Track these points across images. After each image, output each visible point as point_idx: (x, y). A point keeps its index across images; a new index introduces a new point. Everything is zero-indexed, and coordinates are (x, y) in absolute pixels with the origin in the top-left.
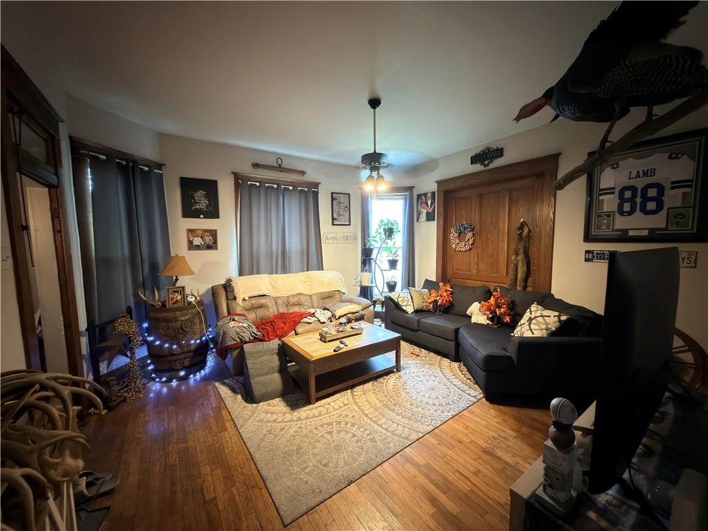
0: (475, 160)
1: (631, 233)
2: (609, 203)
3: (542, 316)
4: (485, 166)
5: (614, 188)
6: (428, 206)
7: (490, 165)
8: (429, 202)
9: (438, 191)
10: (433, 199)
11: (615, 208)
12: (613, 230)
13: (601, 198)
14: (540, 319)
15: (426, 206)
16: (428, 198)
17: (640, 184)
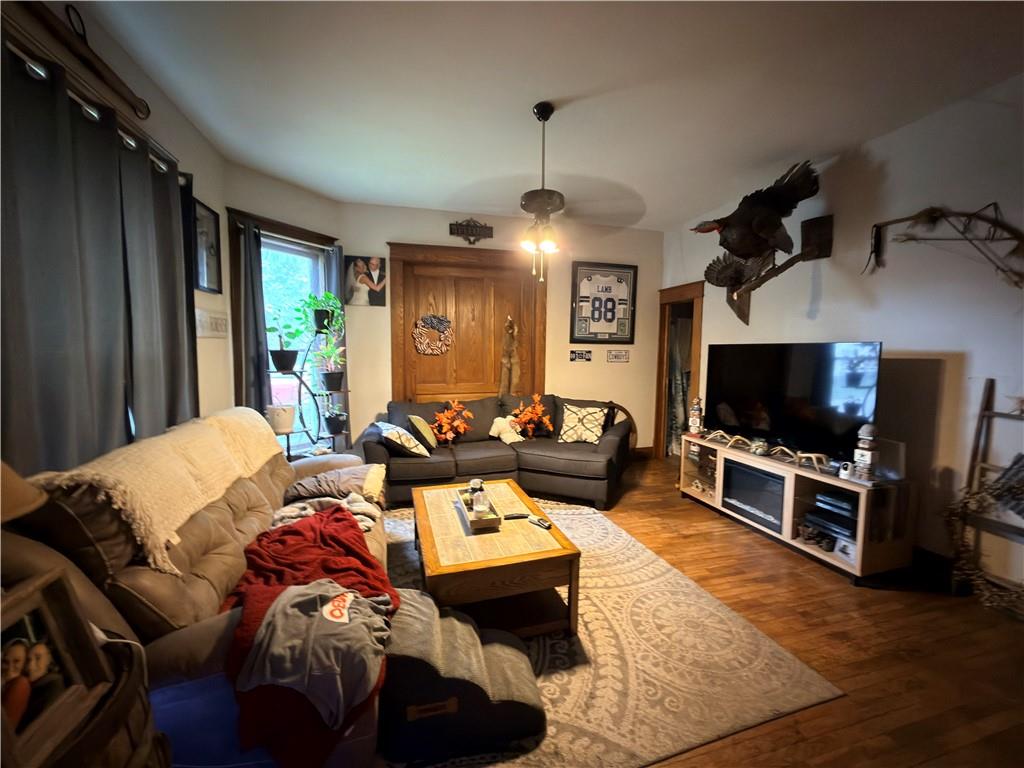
0: (456, 229)
1: (599, 337)
2: (586, 309)
3: (590, 414)
4: (470, 243)
5: (588, 297)
6: (373, 281)
7: (477, 243)
8: (375, 275)
9: (391, 259)
10: (382, 269)
11: (590, 315)
12: (590, 333)
13: (581, 304)
14: (589, 417)
15: (367, 280)
16: (372, 267)
17: (604, 296)
